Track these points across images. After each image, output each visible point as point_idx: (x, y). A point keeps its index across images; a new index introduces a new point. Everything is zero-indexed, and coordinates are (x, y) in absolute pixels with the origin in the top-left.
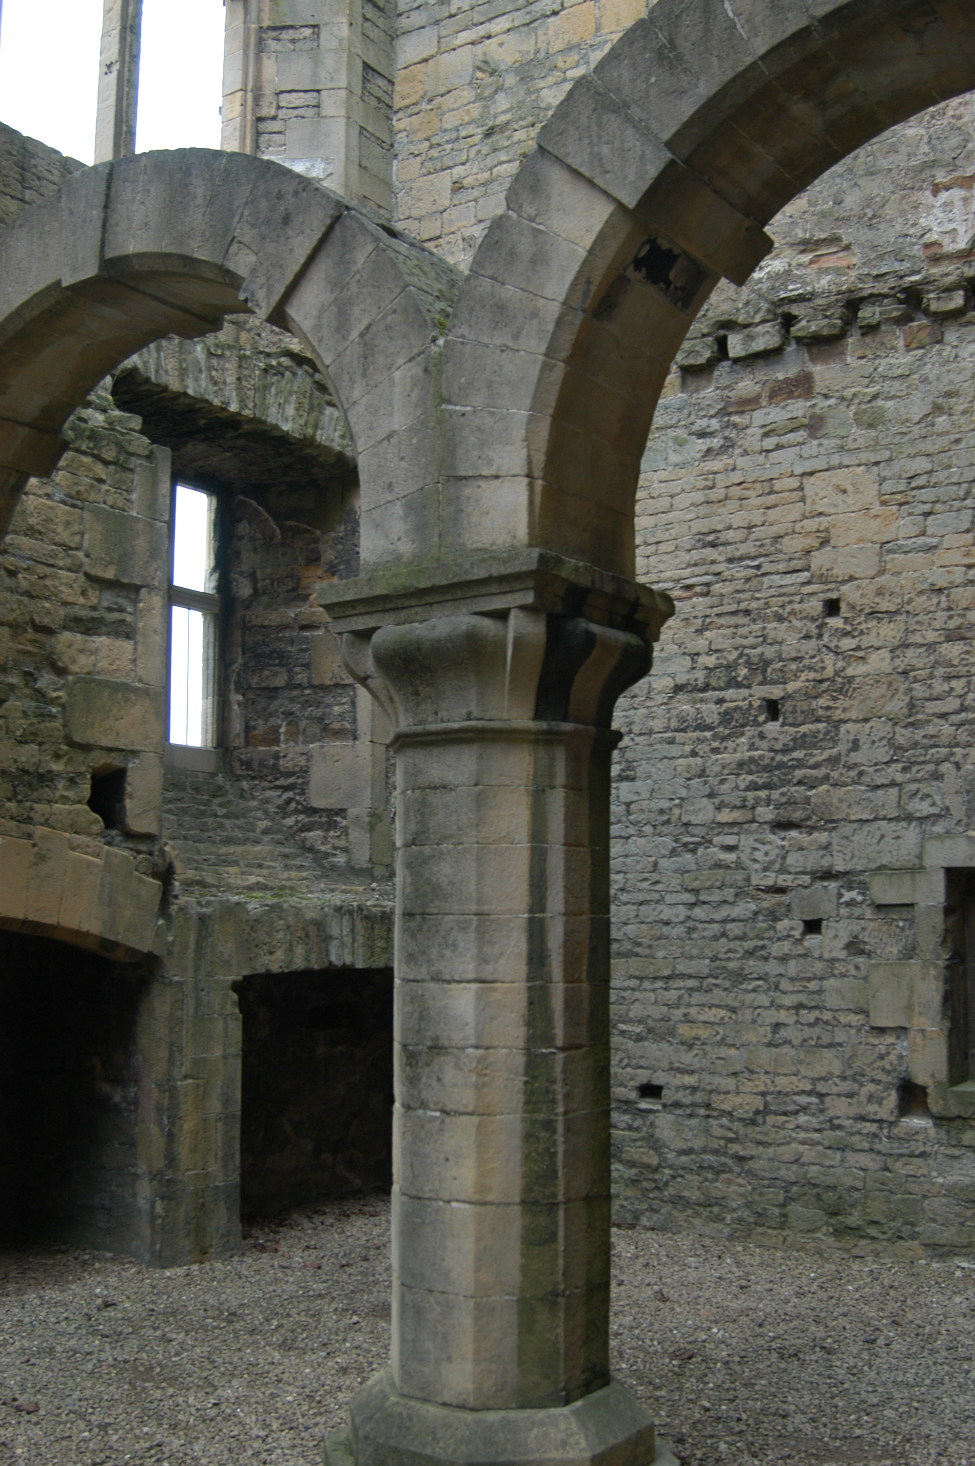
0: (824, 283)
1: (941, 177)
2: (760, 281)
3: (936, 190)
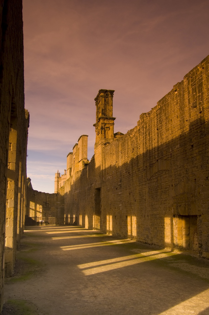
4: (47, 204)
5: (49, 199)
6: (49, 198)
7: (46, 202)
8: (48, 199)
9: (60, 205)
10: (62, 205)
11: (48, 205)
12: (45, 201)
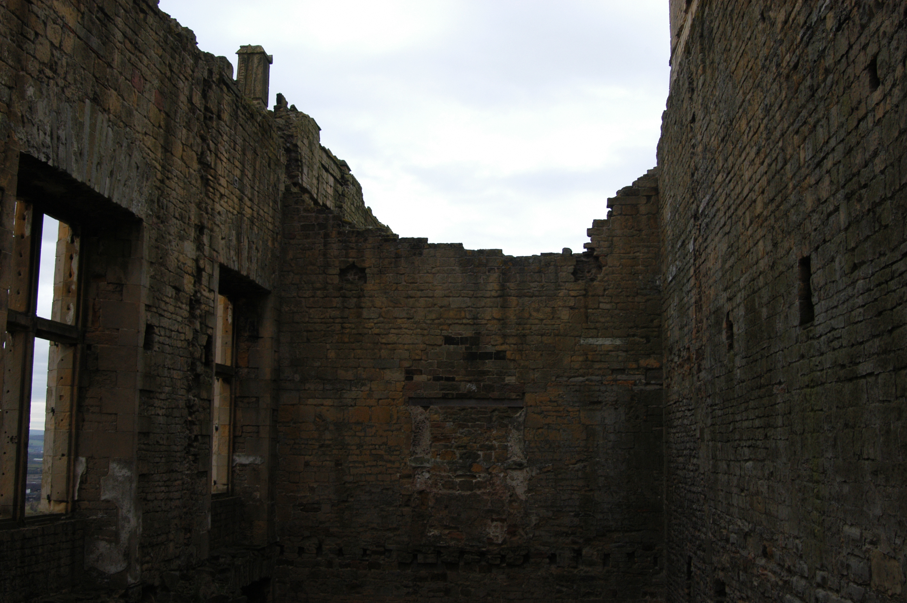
0: (453, 543)
1: (494, 517)
2: (430, 536)
3: (493, 520)
4: (488, 356)
5: (504, 307)
6: (503, 294)
7: (475, 340)
8: (496, 313)
9: (622, 371)
10: (643, 362)
11: (489, 365)
12: (468, 333)
